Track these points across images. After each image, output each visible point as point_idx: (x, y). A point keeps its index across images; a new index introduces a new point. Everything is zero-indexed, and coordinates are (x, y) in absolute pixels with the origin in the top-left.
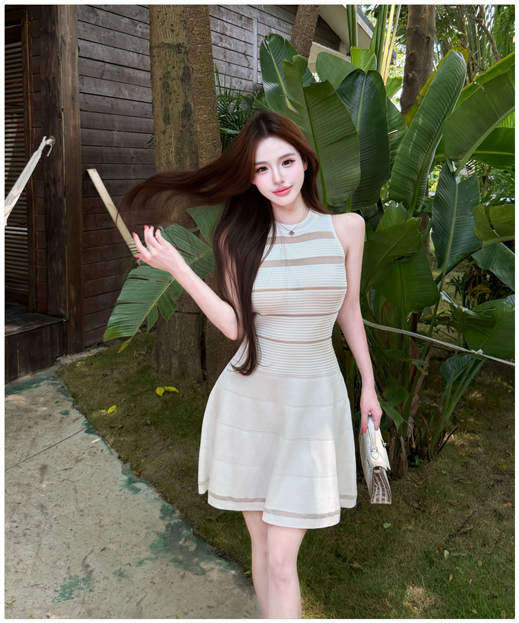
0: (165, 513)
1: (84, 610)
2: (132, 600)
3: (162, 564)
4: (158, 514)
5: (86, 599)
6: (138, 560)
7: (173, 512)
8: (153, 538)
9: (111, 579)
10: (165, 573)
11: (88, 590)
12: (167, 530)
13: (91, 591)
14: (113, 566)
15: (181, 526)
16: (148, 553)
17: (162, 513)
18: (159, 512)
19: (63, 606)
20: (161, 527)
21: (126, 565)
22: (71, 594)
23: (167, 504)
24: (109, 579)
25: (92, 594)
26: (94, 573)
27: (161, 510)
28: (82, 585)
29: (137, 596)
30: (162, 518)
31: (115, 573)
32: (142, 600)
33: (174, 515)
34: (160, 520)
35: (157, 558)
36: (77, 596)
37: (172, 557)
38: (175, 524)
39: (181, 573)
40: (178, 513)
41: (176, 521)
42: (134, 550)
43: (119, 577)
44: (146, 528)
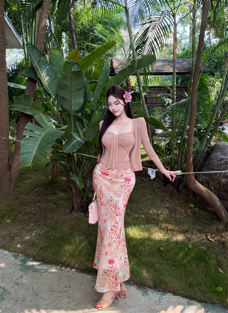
0: (16, 257)
1: (13, 301)
2: (29, 290)
3: (30, 274)
4: (13, 258)
5: (11, 297)
6: (19, 277)
7: (19, 255)
8: (19, 267)
9: (15, 287)
10: (34, 276)
11: (9, 294)
12: (22, 262)
13: (10, 294)
14: (11, 282)
15: (26, 259)
16: (21, 273)
17: (14, 257)
18: (13, 257)
19: (4, 303)
20: (18, 262)
21: (16, 280)
22: (3, 298)
23: (14, 253)
24: (14, 287)
25: (12, 295)
26: (6, 288)
27: (13, 256)
28: (5, 293)
29: (30, 288)
30: (16, 259)
31: (14, 284)
32: (33, 288)
33: (20, 256)
34: (16, 260)
35: (26, 273)
36: (7, 298)
37: (32, 271)
38: (23, 259)
39: (40, 274)
40: (21, 255)
41: (22, 258)
42: (15, 274)
43: (17, 285)
44: (13, 265)
